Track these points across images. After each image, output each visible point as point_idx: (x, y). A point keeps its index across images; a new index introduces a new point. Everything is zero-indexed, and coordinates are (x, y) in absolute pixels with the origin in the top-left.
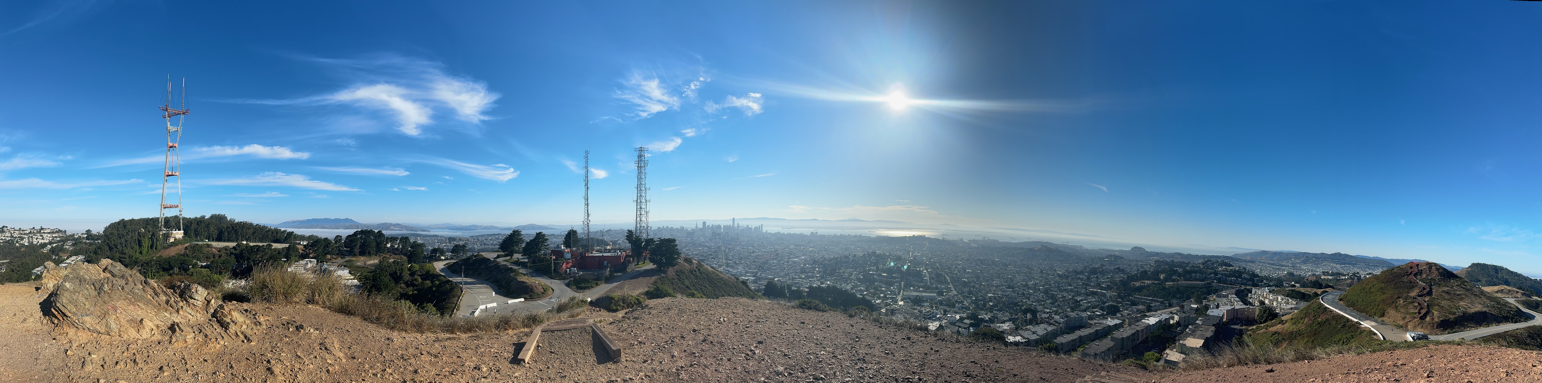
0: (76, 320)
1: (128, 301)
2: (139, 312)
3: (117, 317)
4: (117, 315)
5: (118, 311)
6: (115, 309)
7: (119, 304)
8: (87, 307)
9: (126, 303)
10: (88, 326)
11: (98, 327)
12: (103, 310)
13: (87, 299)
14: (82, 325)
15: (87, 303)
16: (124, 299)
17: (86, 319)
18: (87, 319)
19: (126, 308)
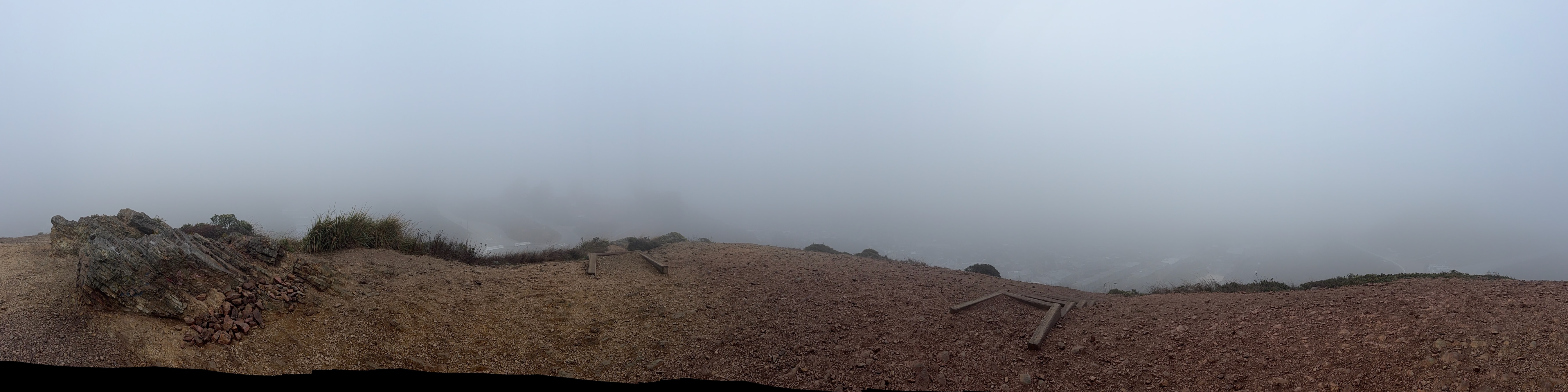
0: (122, 302)
1: (191, 269)
3: (179, 291)
4: (179, 288)
5: (180, 284)
6: (174, 281)
7: (179, 274)
8: (136, 282)
10: (141, 309)
11: (157, 309)
12: (159, 284)
13: (136, 271)
14: (132, 308)
15: (136, 277)
16: (185, 267)
17: (138, 300)
19: (189, 278)
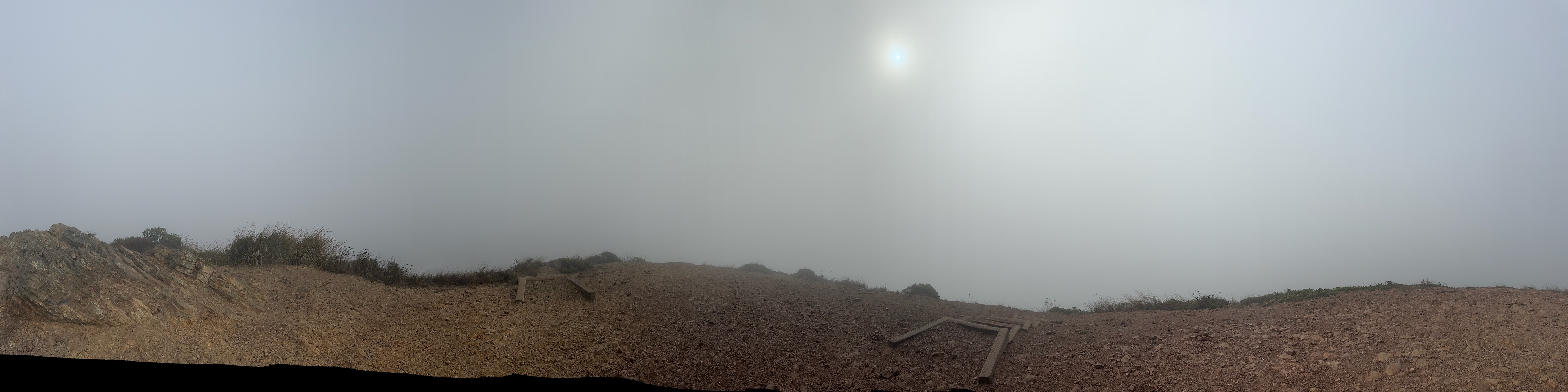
0: (49, 309)
1: (113, 278)
2: (126, 291)
3: (101, 299)
4: (101, 297)
5: (103, 292)
6: (97, 290)
7: (102, 283)
8: (63, 291)
9: (110, 282)
10: (66, 316)
11: (80, 316)
12: (83, 292)
13: (62, 280)
14: (58, 315)
15: (62, 286)
16: (108, 277)
17: (63, 308)
18: (66, 307)
19: (111, 287)
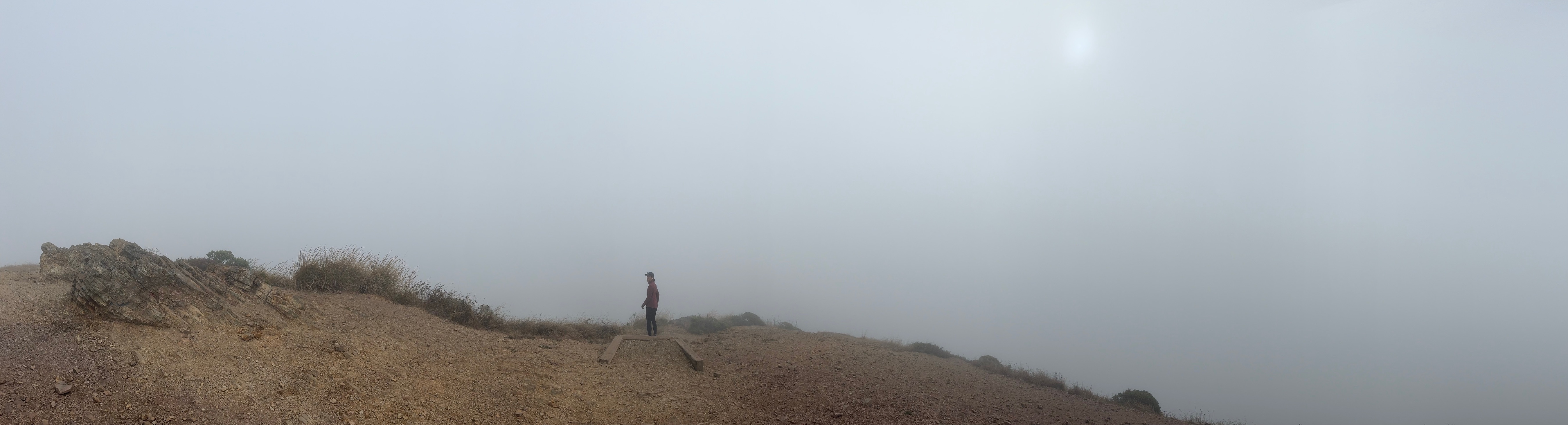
0: (111, 310)
1: (173, 288)
2: (182, 297)
4: (160, 302)
5: (161, 298)
6: (155, 295)
7: (161, 290)
8: (124, 294)
9: (169, 289)
10: (127, 316)
11: (139, 317)
12: (143, 297)
13: (124, 285)
14: (119, 315)
15: (124, 291)
16: (168, 286)
17: (124, 309)
19: (170, 294)
